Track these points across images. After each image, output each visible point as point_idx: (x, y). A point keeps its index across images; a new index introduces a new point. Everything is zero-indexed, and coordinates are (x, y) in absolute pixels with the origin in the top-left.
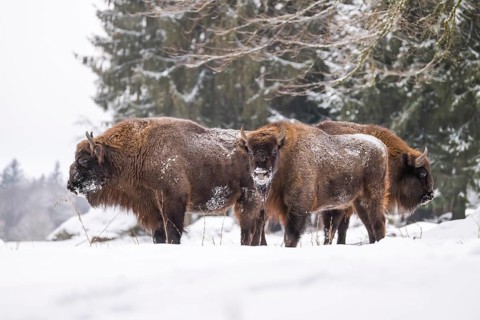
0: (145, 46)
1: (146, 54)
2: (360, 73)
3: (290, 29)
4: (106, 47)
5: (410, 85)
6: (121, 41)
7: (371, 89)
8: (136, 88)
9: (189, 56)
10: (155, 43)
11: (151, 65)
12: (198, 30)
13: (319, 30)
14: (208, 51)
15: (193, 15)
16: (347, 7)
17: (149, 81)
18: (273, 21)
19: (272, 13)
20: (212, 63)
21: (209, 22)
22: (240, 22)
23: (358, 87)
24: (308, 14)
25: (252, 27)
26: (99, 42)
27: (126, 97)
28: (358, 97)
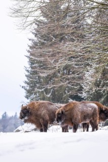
0: (38, 83)
1: (38, 85)
2: (91, 89)
3: (74, 78)
4: (28, 84)
5: (104, 92)
6: (32, 82)
7: (94, 93)
8: (35, 94)
9: (48, 85)
10: (40, 82)
11: (39, 88)
12: (51, 79)
13: (81, 78)
14: (53, 84)
15: (49, 75)
16: (88, 73)
17: (39, 92)
18: (69, 76)
19: (69, 74)
20: (54, 87)
21: (53, 77)
22: (61, 77)
23: (91, 92)
24: (78, 74)
25: (64, 78)
26: (26, 82)
27: (33, 96)
28: (91, 95)
